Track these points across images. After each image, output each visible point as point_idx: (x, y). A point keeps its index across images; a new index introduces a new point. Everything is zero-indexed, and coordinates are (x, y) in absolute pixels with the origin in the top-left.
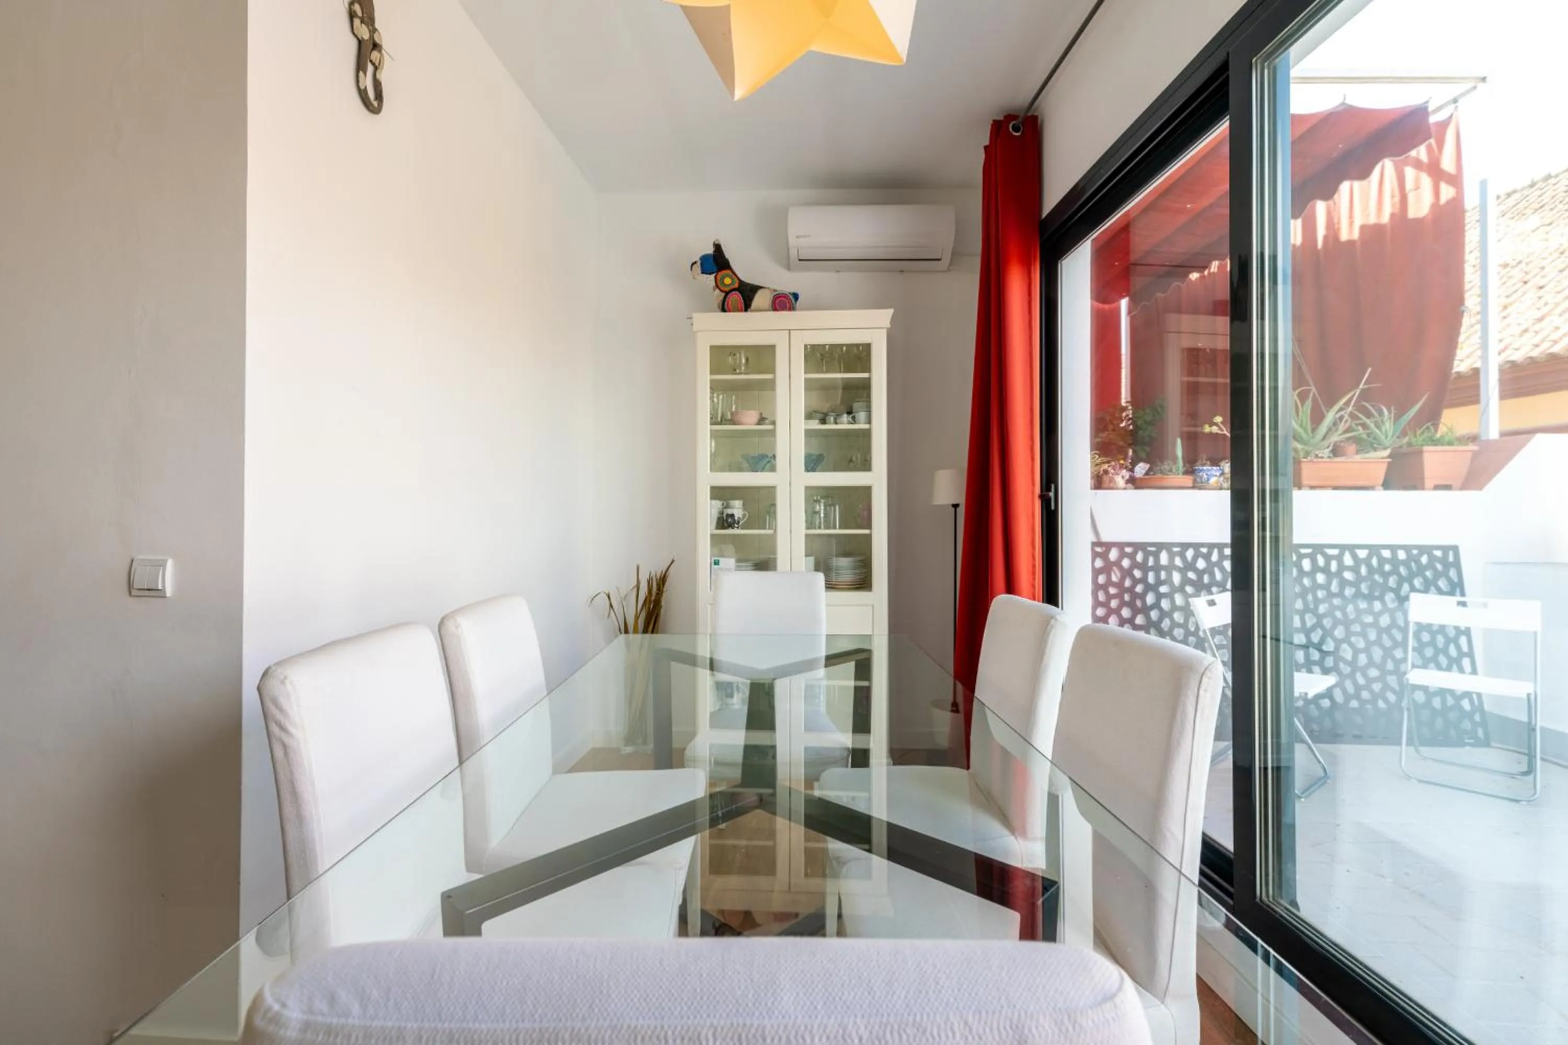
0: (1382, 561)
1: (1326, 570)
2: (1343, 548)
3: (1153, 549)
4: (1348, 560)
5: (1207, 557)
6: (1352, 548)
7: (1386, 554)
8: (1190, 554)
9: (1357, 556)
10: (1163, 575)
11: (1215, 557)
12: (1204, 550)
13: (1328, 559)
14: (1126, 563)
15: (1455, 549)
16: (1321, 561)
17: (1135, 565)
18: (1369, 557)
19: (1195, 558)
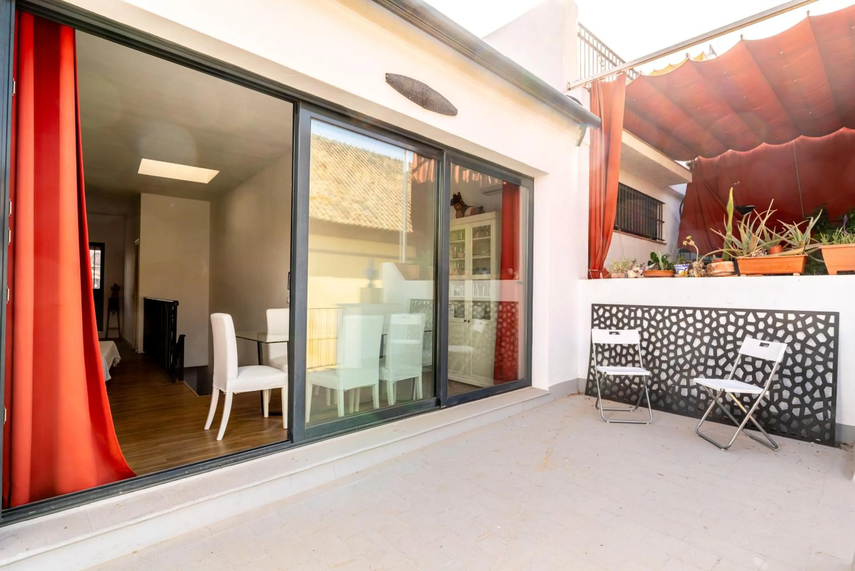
0: (776, 320)
1: (735, 324)
2: (748, 311)
3: (634, 308)
4: (751, 318)
5: (662, 314)
6: (754, 312)
7: (780, 316)
8: (653, 312)
9: (757, 316)
10: (639, 322)
11: (666, 314)
12: (661, 310)
13: (738, 317)
14: (620, 315)
15: (837, 315)
16: (732, 319)
17: (624, 316)
18: (767, 317)
19: (655, 315)
